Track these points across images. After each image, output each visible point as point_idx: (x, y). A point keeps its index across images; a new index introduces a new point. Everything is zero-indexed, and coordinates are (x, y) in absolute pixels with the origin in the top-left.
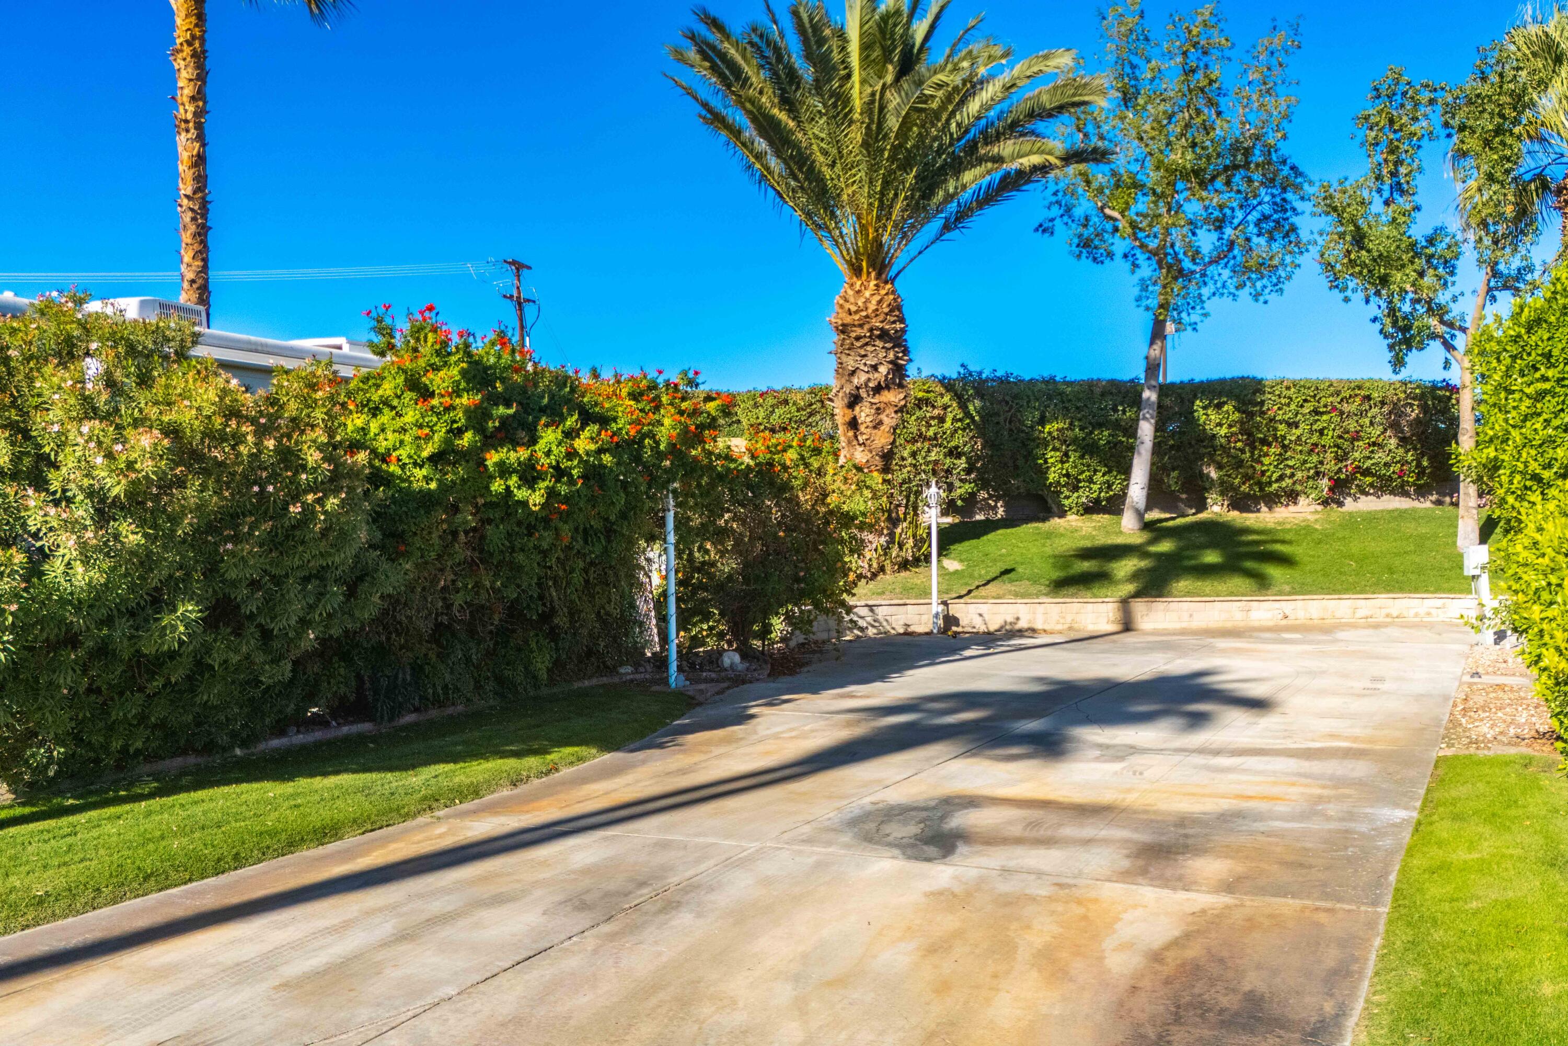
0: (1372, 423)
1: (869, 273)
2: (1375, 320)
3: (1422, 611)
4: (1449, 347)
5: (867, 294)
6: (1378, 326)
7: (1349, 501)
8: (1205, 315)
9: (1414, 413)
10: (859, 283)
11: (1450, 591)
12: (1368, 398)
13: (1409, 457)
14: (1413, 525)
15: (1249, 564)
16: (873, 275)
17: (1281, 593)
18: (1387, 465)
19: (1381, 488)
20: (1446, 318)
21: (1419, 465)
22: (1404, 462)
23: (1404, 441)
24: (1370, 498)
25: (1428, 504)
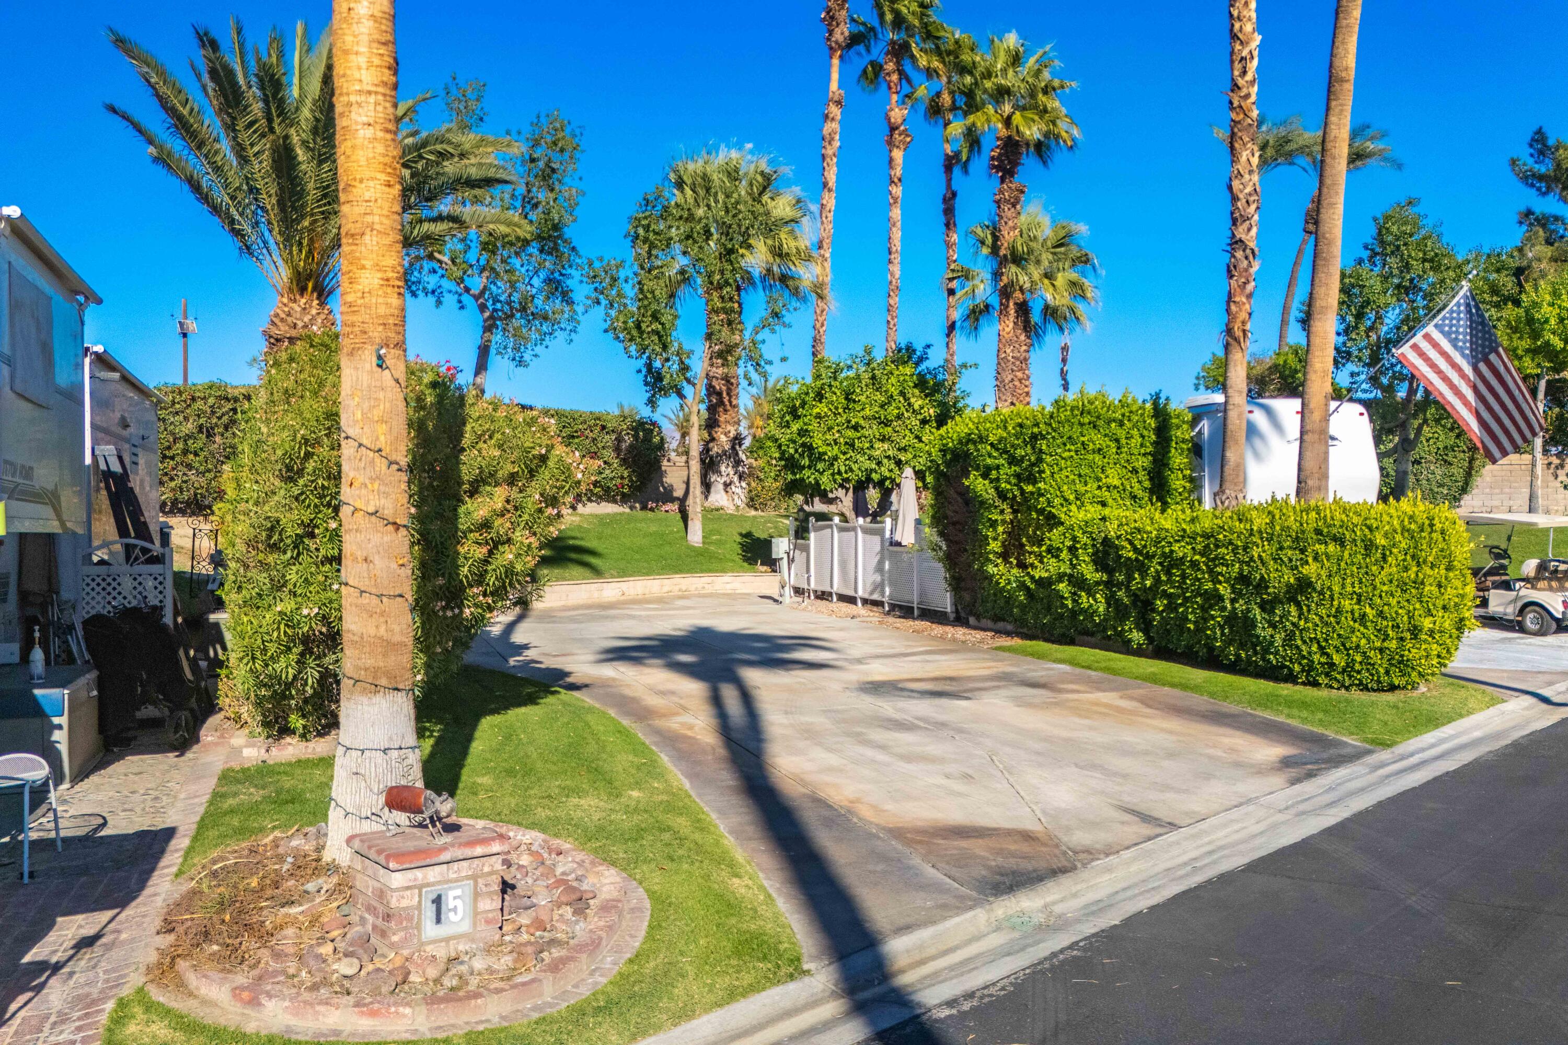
0: (603, 448)
1: (312, 292)
2: (639, 371)
3: (700, 586)
4: (681, 396)
5: (314, 312)
6: (641, 377)
7: (580, 506)
8: (536, 356)
9: (628, 440)
10: (304, 301)
11: (710, 571)
12: (603, 427)
13: (626, 474)
14: (643, 525)
15: (573, 556)
16: (315, 295)
17: (613, 577)
18: (612, 479)
19: (600, 497)
20: (688, 375)
21: (631, 480)
22: (622, 478)
23: (624, 462)
24: (594, 504)
25: (627, 510)
